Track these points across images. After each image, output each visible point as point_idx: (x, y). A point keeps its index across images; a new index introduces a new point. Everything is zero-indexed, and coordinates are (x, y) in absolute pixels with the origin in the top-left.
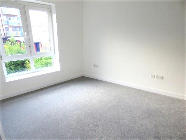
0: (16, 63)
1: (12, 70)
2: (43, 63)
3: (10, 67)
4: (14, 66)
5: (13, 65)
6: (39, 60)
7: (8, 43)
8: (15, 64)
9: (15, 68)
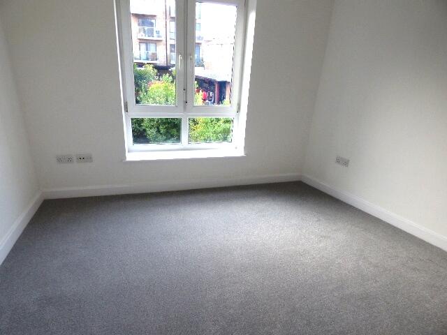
0: (171, 122)
1: (161, 134)
2: (219, 130)
3: (158, 128)
4: (166, 128)
5: (164, 123)
6: (212, 122)
7: (166, 77)
8: (169, 123)
9: (167, 132)
